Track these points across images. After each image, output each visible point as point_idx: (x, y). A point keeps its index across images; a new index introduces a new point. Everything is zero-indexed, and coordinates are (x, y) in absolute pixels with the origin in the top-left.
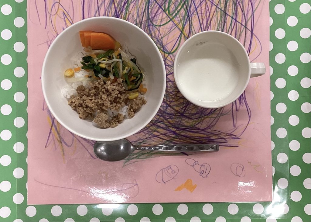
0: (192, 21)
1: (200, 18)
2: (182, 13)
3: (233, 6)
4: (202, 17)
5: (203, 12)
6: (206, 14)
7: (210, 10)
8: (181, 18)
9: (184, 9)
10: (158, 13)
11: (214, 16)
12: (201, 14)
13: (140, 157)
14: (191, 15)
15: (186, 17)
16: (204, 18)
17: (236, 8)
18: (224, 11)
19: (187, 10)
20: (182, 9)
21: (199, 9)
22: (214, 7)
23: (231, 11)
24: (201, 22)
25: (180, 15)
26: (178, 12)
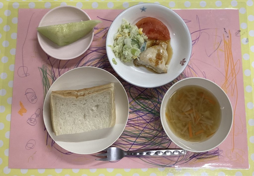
0: (133, 114)
1: (135, 119)
2: (138, 107)
3: (143, 142)
4: (136, 120)
5: (139, 121)
6: (137, 123)
7: (140, 126)
8: (135, 106)
9: (141, 108)
10: (138, 91)
11: (136, 129)
12: (137, 120)
13: (44, 78)
14: (137, 113)
15: (136, 110)
16: (134, 122)
17: (141, 144)
18: (139, 136)
19: (140, 110)
20: (140, 107)
21: (141, 118)
22: (142, 129)
23: (140, 141)
24: (132, 120)
25: (137, 105)
26: (139, 104)
